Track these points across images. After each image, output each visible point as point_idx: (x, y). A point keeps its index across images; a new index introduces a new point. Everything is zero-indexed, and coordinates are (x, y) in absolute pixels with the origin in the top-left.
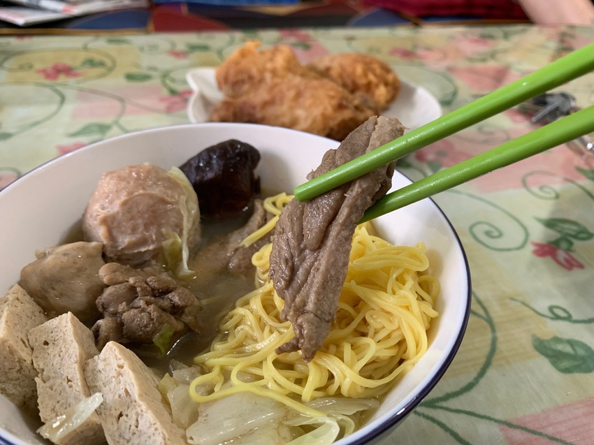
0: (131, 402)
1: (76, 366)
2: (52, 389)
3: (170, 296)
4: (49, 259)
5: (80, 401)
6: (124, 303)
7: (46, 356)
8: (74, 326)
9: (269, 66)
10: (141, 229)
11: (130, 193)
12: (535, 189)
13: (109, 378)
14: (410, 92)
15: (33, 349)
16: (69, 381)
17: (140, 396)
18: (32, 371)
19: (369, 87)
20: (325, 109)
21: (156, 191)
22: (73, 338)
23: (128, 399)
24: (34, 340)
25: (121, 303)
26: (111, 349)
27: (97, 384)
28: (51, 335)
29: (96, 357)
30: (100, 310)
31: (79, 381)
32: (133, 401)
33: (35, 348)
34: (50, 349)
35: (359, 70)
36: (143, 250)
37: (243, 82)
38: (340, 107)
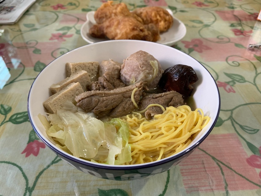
9: (114, 11)
14: (178, 24)
20: (127, 30)
35: (153, 14)
37: (103, 17)
38: (133, 29)
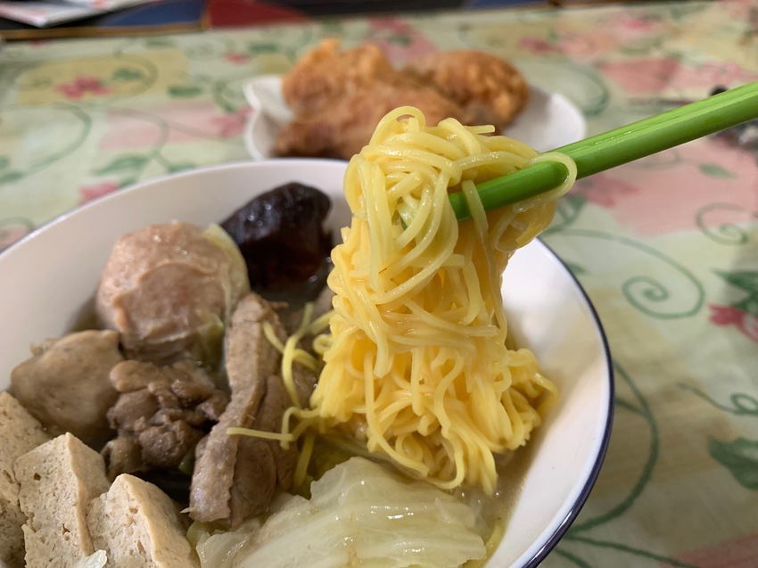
0: (146, 561)
1: (75, 510)
2: (43, 541)
3: (203, 407)
4: (47, 357)
5: (78, 559)
6: (142, 419)
7: (37, 494)
8: (74, 452)
9: (352, 72)
10: (168, 311)
11: (152, 264)
12: (714, 230)
13: (119, 525)
14: (542, 101)
15: (20, 485)
16: (66, 530)
17: (158, 552)
18: (19, 515)
19: (487, 96)
21: (187, 259)
22: (71, 470)
23: (142, 557)
24: (22, 472)
25: (139, 418)
26: (122, 485)
27: (103, 535)
28: (44, 465)
29: (103, 496)
30: (112, 426)
31: (78, 530)
32: (148, 559)
33: (23, 483)
34: (43, 485)
35: (473, 72)
36: (172, 338)
37: (317, 95)
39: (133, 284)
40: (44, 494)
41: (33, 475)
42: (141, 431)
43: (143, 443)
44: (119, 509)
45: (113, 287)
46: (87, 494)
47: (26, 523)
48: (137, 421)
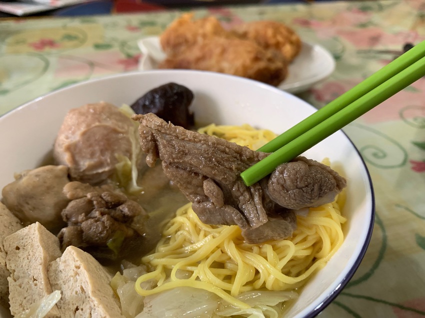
0: (86, 298)
1: (41, 267)
2: (21, 287)
3: (121, 207)
4: (24, 180)
5: (43, 297)
6: (83, 214)
7: (17, 258)
8: (41, 234)
9: (201, 31)
10: (98, 154)
11: (88, 125)
12: (411, 120)
13: (68, 277)
14: (309, 49)
15: (7, 253)
16: (35, 280)
17: (93, 292)
18: (6, 272)
19: (278, 46)
20: (245, 61)
21: (110, 123)
22: (39, 244)
23: (83, 295)
24: (8, 246)
25: (81, 214)
26: (70, 252)
27: (58, 283)
28: (22, 241)
29: (58, 260)
30: (64, 220)
31: (43, 280)
32: (87, 297)
33: (8, 252)
34: (21, 253)
35: (270, 32)
36: (100, 171)
37: (181, 44)
38: (257, 59)
39: (77, 138)
40: (22, 258)
41: (15, 247)
42: (83, 221)
43: (84, 229)
44: (68, 267)
45: (65, 140)
46: (48, 258)
47: (10, 276)
48: (80, 216)
